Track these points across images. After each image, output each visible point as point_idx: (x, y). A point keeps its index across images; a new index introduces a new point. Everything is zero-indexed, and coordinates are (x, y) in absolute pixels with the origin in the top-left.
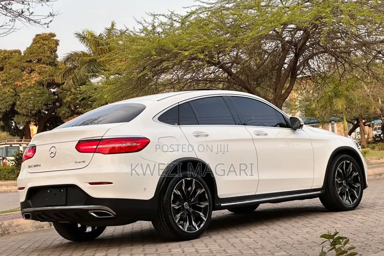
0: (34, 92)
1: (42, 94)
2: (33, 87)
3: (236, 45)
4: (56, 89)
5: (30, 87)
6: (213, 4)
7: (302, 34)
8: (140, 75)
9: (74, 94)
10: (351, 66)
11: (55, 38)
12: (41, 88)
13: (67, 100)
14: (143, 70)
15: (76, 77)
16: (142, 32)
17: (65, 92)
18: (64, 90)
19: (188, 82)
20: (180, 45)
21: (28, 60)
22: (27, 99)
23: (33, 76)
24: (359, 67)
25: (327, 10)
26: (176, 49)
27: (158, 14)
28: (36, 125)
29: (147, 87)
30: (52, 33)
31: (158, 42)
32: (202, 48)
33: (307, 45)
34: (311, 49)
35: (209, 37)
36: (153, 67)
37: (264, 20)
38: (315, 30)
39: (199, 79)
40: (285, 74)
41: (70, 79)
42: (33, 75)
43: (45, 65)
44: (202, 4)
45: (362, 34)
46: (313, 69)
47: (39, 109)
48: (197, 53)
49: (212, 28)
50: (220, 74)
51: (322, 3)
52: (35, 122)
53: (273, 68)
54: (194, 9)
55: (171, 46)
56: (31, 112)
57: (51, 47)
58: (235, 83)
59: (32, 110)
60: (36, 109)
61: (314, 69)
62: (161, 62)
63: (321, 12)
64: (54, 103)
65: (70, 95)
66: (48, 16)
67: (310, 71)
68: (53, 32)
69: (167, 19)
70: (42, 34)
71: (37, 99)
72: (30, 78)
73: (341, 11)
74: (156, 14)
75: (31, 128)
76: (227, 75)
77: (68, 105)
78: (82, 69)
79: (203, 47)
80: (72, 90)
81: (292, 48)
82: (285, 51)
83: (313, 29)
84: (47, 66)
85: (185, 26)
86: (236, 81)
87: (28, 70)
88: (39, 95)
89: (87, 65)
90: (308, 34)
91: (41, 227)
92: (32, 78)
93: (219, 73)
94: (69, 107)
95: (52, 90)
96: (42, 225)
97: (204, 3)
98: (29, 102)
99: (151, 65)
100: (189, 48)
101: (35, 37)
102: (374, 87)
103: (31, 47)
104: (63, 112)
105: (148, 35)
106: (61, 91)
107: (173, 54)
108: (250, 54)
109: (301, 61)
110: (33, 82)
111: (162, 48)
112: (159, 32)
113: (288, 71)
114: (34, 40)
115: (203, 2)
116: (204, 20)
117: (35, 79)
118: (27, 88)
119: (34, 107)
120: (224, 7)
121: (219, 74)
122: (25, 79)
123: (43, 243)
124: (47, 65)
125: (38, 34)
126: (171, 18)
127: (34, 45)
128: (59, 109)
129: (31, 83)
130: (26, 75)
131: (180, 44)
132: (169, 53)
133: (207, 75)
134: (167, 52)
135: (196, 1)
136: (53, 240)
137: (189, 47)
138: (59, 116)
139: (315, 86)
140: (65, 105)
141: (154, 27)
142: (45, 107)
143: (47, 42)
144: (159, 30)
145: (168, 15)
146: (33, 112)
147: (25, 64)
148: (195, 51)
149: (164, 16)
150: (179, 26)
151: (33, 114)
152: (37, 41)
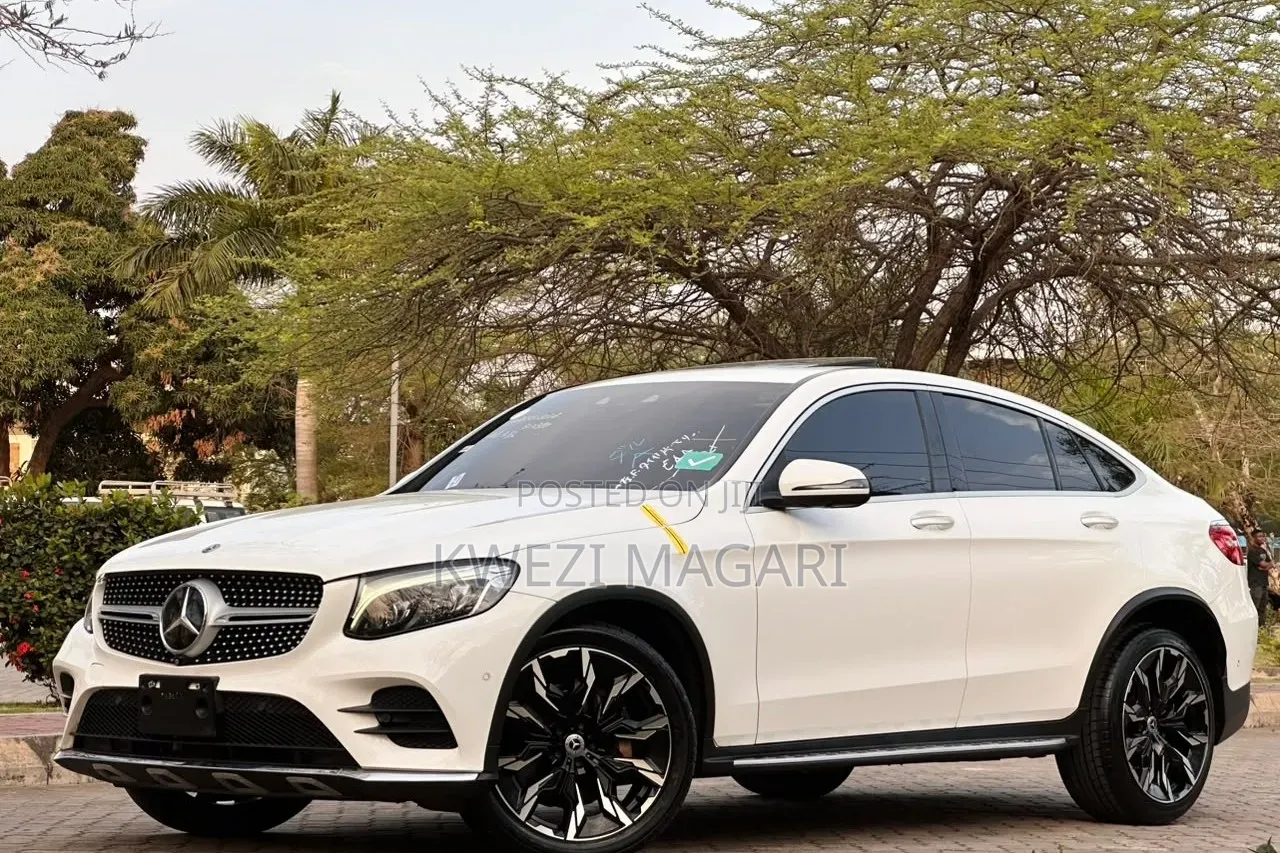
0: (38, 312)
1: (66, 321)
2: (37, 295)
3: (771, 212)
4: (115, 312)
5: (26, 295)
6: (702, 62)
7: (1001, 199)
8: (419, 283)
9: (178, 338)
10: (1160, 333)
11: (133, 132)
12: (63, 301)
13: (148, 355)
14: (435, 267)
15: (193, 275)
16: (445, 132)
17: (146, 324)
18: (142, 319)
19: (588, 326)
20: (570, 192)
21: (26, 196)
22: (10, 333)
23: (41, 258)
24: (1189, 340)
25: (1094, 126)
26: (557, 206)
27: (508, 78)
28: (32, 432)
29: (442, 329)
30: (123, 114)
31: (498, 175)
32: (648, 212)
33: (1017, 244)
34: (1029, 256)
35: (679, 176)
36: (472, 261)
37: (875, 136)
38: (1049, 193)
39: (630, 320)
40: (931, 336)
41: (172, 280)
42: (41, 252)
43: (86, 223)
44: (664, 61)
45: (1209, 223)
46: (1029, 327)
47: (50, 376)
48: (628, 227)
49: (688, 148)
50: (703, 311)
51: (1082, 101)
52: (29, 419)
53: (890, 307)
54: (633, 74)
55: (541, 192)
56: (17, 385)
57: (113, 162)
58: (750, 345)
59: (23, 376)
60: (39, 372)
61: (1032, 329)
62: (500, 247)
63: (1073, 131)
64: (104, 361)
65: (163, 339)
66: (119, 37)
67: (1019, 332)
68: (126, 110)
69: (535, 99)
70: (90, 112)
71: (44, 337)
72: (28, 262)
73: (1146, 134)
74: (501, 77)
75: (12, 439)
76: (727, 318)
77: (153, 371)
78: (217, 247)
79: (650, 208)
80: (170, 322)
81: (963, 247)
82: (939, 254)
83: (1043, 187)
84: (90, 228)
85: (598, 130)
86: (755, 340)
87: (24, 232)
88: (55, 324)
89: (235, 239)
90: (1024, 201)
91: (13, 778)
92: (35, 264)
93: (699, 307)
94: (156, 381)
95: (103, 313)
96: (18, 770)
97: (673, 56)
98: (16, 347)
99: (464, 253)
100: (601, 208)
101: (60, 120)
102: (1234, 417)
103: (41, 152)
104: (132, 396)
105: (462, 146)
106: (133, 320)
107: (544, 222)
108: (815, 250)
109: (990, 294)
110: (39, 278)
111: (507, 196)
112: (505, 139)
113: (941, 325)
114: (57, 130)
115: (667, 54)
116: (667, 114)
117: (46, 266)
118: (14, 297)
119: (33, 367)
120: (739, 77)
121: (701, 309)
122: (9, 264)
123: (17, 831)
124: (92, 223)
125: (75, 110)
126: (550, 98)
127: (52, 148)
128: (117, 383)
129: (31, 280)
130: (17, 249)
131: (572, 189)
132: (531, 217)
133: (655, 311)
134: (524, 213)
135: (643, 47)
136: (53, 822)
137: (605, 203)
138: (117, 410)
139: (1031, 387)
140: (141, 374)
141: (488, 123)
142: (71, 371)
143: (102, 143)
144: (506, 133)
145: (540, 84)
146: (27, 384)
147: (15, 213)
148: (624, 219)
149: (528, 86)
150: (576, 127)
151: (26, 391)
152: (66, 133)
